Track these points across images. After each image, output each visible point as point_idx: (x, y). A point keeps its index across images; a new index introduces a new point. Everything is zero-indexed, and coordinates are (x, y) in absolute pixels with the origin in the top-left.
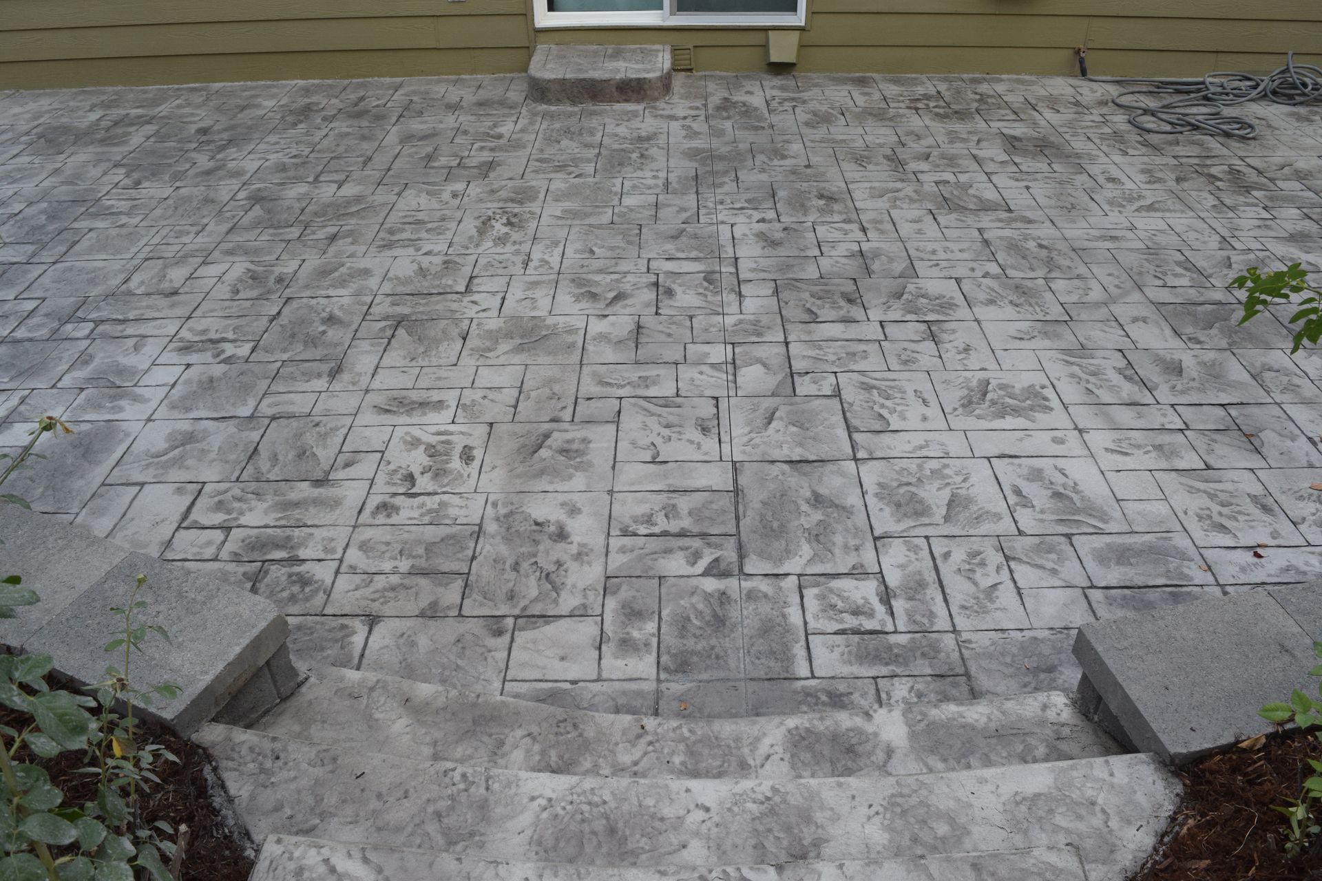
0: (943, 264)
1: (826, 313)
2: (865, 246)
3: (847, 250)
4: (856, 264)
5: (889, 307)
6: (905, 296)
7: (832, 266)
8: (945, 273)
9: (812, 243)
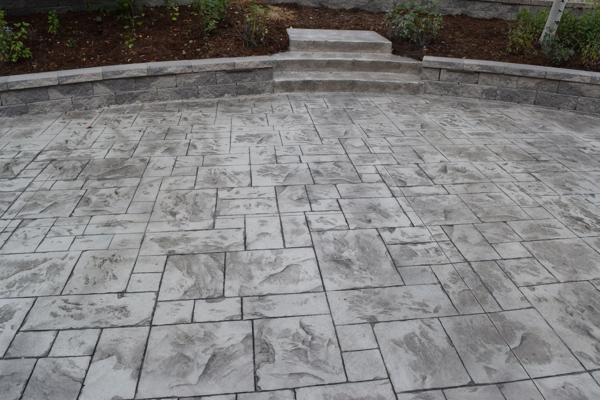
0: (255, 196)
1: (330, 166)
2: (307, 207)
3: (320, 204)
4: (314, 194)
5: (295, 170)
6: (286, 175)
7: (329, 192)
8: (256, 190)
9: (346, 209)
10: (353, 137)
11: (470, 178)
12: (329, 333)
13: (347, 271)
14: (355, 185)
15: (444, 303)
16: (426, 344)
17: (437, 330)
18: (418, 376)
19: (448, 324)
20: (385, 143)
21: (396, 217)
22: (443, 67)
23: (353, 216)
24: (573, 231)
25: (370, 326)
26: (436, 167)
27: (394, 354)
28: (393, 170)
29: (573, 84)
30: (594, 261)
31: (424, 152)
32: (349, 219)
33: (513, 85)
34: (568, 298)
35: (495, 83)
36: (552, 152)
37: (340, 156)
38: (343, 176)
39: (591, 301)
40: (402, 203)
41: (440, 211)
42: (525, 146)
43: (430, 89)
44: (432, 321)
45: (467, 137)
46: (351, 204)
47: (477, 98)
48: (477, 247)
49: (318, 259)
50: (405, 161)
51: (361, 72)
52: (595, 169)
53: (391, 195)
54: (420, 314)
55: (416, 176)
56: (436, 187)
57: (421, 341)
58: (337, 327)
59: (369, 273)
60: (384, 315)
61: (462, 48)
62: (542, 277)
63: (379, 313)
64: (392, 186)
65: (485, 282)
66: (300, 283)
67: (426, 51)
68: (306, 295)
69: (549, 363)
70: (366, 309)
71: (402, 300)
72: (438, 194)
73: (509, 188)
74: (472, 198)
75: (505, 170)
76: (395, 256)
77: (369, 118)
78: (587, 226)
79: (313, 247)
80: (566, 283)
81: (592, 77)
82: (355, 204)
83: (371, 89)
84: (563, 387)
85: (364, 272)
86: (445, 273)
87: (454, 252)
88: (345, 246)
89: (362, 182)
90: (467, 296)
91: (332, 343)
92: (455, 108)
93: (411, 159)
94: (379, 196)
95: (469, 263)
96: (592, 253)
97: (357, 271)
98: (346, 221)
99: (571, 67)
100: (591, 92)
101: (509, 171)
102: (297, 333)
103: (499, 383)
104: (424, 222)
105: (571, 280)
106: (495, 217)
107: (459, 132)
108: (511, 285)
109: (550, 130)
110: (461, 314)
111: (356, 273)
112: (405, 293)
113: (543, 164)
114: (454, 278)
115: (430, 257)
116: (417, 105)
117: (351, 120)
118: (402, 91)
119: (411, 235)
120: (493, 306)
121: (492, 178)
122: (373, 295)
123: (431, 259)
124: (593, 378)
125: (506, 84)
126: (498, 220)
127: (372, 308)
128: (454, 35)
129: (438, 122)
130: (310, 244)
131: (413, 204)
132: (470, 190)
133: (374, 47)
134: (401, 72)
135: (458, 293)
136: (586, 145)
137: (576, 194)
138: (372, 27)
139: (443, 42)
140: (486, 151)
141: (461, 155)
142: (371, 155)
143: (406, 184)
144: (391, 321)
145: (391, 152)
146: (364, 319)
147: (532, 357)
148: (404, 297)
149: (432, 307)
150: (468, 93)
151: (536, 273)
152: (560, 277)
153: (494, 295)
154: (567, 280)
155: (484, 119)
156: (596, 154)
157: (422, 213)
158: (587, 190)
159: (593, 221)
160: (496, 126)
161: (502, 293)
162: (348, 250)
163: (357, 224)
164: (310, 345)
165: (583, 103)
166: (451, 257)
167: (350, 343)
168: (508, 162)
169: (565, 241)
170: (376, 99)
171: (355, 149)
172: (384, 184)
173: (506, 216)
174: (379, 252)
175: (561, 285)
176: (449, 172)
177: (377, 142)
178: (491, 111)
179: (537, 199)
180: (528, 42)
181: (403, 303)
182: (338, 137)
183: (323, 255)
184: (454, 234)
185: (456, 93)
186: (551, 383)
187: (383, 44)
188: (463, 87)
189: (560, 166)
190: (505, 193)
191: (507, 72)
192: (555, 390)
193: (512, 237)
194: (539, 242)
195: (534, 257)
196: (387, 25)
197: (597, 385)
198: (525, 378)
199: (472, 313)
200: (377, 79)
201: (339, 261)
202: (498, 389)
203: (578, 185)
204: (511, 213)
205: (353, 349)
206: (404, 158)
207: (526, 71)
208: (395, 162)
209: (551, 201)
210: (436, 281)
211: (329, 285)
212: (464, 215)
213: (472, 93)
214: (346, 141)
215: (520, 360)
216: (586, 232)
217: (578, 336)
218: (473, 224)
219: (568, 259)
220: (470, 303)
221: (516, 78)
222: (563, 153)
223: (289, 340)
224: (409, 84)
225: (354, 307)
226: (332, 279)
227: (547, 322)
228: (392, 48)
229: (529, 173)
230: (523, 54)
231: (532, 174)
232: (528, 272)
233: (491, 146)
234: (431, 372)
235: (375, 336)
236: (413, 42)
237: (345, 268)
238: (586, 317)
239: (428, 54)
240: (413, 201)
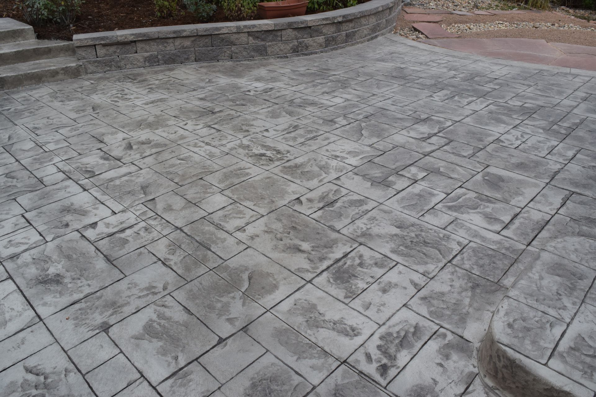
10: (19, 140)
11: (157, 147)
12: (62, 362)
13: (59, 288)
14: (38, 192)
15: (170, 277)
16: (166, 325)
17: (172, 307)
18: (170, 359)
19: (180, 295)
20: (58, 137)
21: (94, 211)
22: (97, 43)
23: (46, 227)
24: (261, 167)
25: (104, 334)
26: (120, 146)
27: (139, 350)
28: (76, 163)
29: (223, 36)
30: (284, 187)
31: (103, 134)
32: (42, 231)
33: (171, 47)
34: (274, 227)
35: (154, 49)
36: (223, 101)
37: (10, 165)
38: (21, 187)
39: (292, 221)
40: (95, 194)
41: (137, 189)
42: (198, 103)
43: (91, 68)
44: (164, 299)
45: (142, 108)
46: (40, 215)
47: (141, 67)
48: (184, 211)
49: (21, 289)
50: (86, 149)
51: (7, 66)
52: (263, 107)
53: (81, 190)
54: (151, 298)
55: (102, 161)
56: (126, 166)
57: (161, 324)
58: (69, 353)
59: (84, 280)
60: (115, 315)
61: (111, 20)
62: (248, 217)
63: (109, 316)
64: (79, 180)
65: (201, 241)
66: (9, 324)
67: (74, 29)
68: (21, 335)
69: (278, 290)
70: (93, 318)
71: (128, 293)
72: (131, 173)
73: (195, 145)
74: (165, 166)
75: (187, 130)
76: (106, 251)
77: (32, 114)
78: (270, 158)
79: (11, 278)
80: (269, 215)
81: (237, 27)
82: (44, 213)
83: (25, 83)
84: (295, 304)
85: (79, 281)
86: (161, 249)
87: (164, 224)
88: (48, 263)
89: (46, 186)
90: (189, 261)
91: (70, 372)
92: (123, 82)
93: (91, 145)
94: (69, 195)
95: (181, 229)
96: (280, 180)
97: (70, 283)
98: (41, 235)
99: (217, 21)
100: (240, 40)
101: (190, 130)
102: (26, 380)
103: (243, 328)
104: (125, 206)
105: (271, 210)
106: (191, 177)
107: (133, 105)
108: (225, 235)
109: (216, 82)
110: (189, 281)
111: (69, 286)
112: (129, 284)
113: (218, 115)
114: (171, 249)
115: (142, 238)
116: (82, 88)
117: (12, 122)
118: (60, 76)
119: (115, 223)
120: (215, 261)
121: (177, 141)
122: (96, 300)
123: (143, 240)
124: (315, 286)
125: (164, 47)
126: (195, 179)
127: (100, 315)
128: (99, 8)
129: (109, 101)
130: (6, 275)
131: (107, 191)
132: (160, 158)
133: (13, 35)
134: (54, 57)
135: (180, 262)
136: (250, 88)
137: (254, 133)
138: (5, 13)
139: (90, 17)
140: (164, 117)
141: (141, 127)
142: (47, 154)
143: (95, 173)
144: (124, 319)
145: (68, 144)
146: (95, 330)
147: (263, 291)
148: (129, 288)
149: (160, 286)
150: (131, 64)
151: (242, 216)
152: (263, 211)
153: (213, 250)
154: (268, 211)
155: (154, 86)
156: (259, 94)
157: (121, 198)
158: (261, 127)
159: (274, 153)
160: (167, 90)
161: (219, 245)
162: (52, 266)
163: (53, 233)
164: (46, 386)
165: (237, 51)
166: (162, 230)
167: (89, 361)
168: (187, 122)
169: (257, 178)
170: (34, 92)
171: (26, 153)
172: (71, 181)
173: (200, 173)
174: (88, 254)
175: (265, 218)
176: (134, 147)
177: (49, 139)
178: (158, 76)
179: (222, 148)
180: (173, 3)
181: (130, 295)
182: (2, 145)
183: (25, 282)
184: (158, 206)
185: (119, 67)
186: (285, 306)
187: (22, 31)
188: (123, 59)
189: (233, 112)
190: (193, 152)
191: (161, 36)
192: (290, 310)
193: (211, 190)
194: (235, 186)
195: (236, 201)
196: (21, 8)
197: (319, 290)
198: (263, 313)
199: (199, 275)
200: (29, 70)
201: (46, 281)
202: (245, 334)
203: (252, 125)
204: (203, 169)
205: (95, 365)
206: (84, 147)
207: (179, 31)
208: (75, 154)
209: (236, 147)
210: (155, 259)
211: (43, 311)
212: (161, 185)
213: (134, 63)
214: (12, 147)
215: (254, 299)
216: (271, 164)
217: (292, 256)
218: (172, 191)
219: (264, 193)
220: (194, 267)
221: (171, 40)
222: (232, 100)
223: (18, 394)
224: (66, 67)
225: (80, 323)
226: (45, 304)
227: (264, 255)
228: (35, 32)
229: (209, 126)
230: (172, 16)
231: (212, 126)
232: (235, 218)
233: (168, 110)
234: (181, 349)
235: (113, 341)
236: (56, 22)
237: (56, 285)
238: (293, 237)
239: (77, 32)
240: (107, 188)
